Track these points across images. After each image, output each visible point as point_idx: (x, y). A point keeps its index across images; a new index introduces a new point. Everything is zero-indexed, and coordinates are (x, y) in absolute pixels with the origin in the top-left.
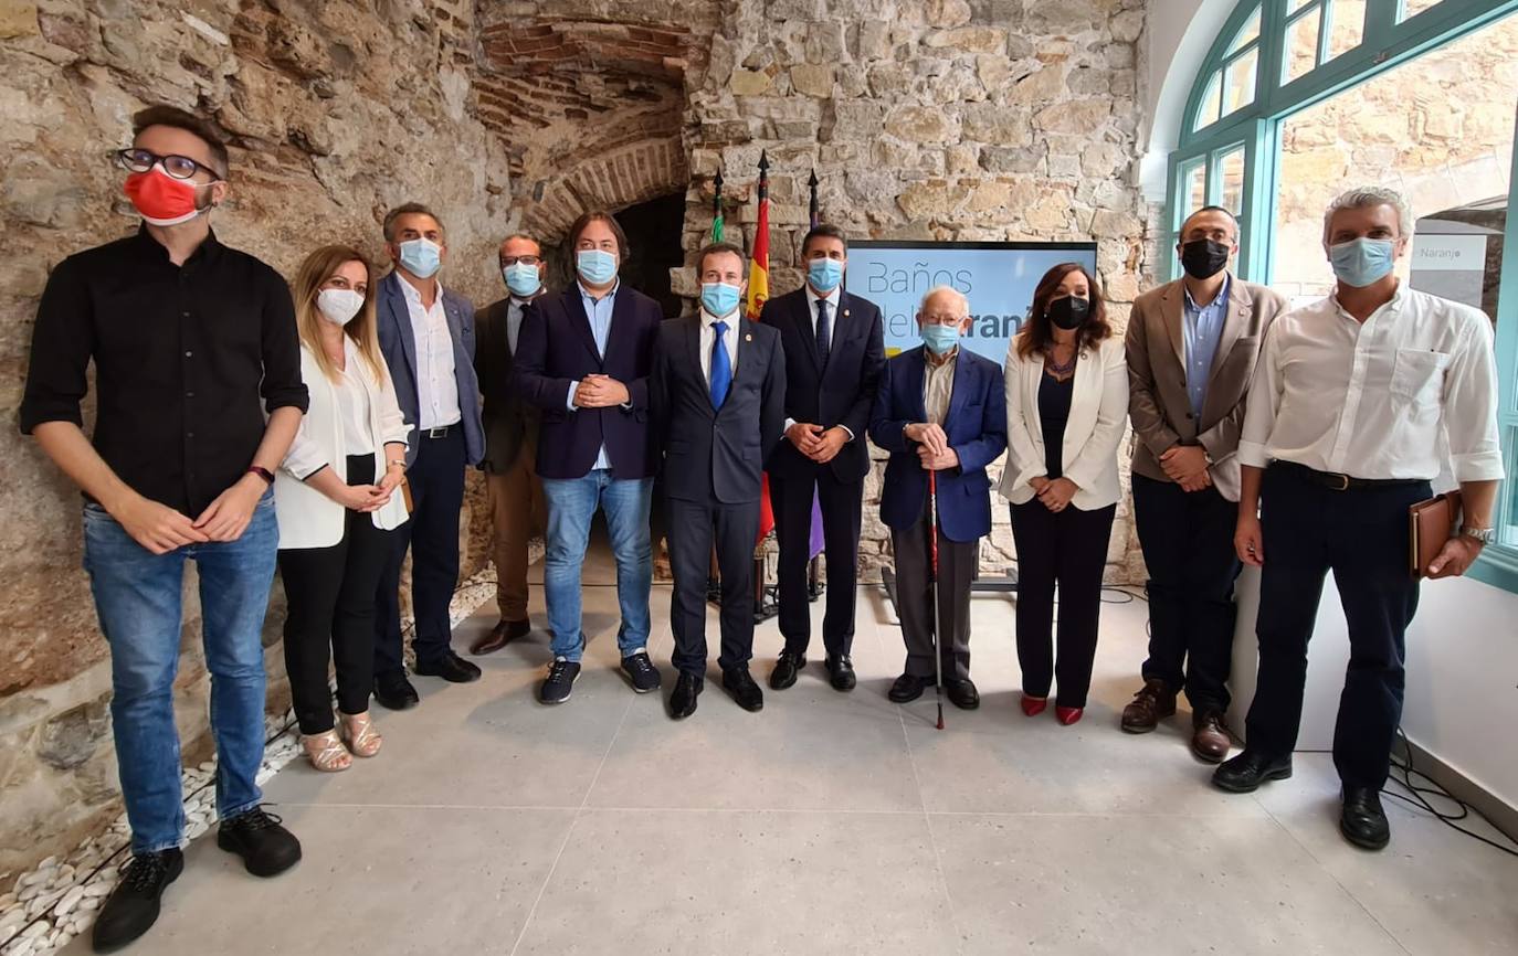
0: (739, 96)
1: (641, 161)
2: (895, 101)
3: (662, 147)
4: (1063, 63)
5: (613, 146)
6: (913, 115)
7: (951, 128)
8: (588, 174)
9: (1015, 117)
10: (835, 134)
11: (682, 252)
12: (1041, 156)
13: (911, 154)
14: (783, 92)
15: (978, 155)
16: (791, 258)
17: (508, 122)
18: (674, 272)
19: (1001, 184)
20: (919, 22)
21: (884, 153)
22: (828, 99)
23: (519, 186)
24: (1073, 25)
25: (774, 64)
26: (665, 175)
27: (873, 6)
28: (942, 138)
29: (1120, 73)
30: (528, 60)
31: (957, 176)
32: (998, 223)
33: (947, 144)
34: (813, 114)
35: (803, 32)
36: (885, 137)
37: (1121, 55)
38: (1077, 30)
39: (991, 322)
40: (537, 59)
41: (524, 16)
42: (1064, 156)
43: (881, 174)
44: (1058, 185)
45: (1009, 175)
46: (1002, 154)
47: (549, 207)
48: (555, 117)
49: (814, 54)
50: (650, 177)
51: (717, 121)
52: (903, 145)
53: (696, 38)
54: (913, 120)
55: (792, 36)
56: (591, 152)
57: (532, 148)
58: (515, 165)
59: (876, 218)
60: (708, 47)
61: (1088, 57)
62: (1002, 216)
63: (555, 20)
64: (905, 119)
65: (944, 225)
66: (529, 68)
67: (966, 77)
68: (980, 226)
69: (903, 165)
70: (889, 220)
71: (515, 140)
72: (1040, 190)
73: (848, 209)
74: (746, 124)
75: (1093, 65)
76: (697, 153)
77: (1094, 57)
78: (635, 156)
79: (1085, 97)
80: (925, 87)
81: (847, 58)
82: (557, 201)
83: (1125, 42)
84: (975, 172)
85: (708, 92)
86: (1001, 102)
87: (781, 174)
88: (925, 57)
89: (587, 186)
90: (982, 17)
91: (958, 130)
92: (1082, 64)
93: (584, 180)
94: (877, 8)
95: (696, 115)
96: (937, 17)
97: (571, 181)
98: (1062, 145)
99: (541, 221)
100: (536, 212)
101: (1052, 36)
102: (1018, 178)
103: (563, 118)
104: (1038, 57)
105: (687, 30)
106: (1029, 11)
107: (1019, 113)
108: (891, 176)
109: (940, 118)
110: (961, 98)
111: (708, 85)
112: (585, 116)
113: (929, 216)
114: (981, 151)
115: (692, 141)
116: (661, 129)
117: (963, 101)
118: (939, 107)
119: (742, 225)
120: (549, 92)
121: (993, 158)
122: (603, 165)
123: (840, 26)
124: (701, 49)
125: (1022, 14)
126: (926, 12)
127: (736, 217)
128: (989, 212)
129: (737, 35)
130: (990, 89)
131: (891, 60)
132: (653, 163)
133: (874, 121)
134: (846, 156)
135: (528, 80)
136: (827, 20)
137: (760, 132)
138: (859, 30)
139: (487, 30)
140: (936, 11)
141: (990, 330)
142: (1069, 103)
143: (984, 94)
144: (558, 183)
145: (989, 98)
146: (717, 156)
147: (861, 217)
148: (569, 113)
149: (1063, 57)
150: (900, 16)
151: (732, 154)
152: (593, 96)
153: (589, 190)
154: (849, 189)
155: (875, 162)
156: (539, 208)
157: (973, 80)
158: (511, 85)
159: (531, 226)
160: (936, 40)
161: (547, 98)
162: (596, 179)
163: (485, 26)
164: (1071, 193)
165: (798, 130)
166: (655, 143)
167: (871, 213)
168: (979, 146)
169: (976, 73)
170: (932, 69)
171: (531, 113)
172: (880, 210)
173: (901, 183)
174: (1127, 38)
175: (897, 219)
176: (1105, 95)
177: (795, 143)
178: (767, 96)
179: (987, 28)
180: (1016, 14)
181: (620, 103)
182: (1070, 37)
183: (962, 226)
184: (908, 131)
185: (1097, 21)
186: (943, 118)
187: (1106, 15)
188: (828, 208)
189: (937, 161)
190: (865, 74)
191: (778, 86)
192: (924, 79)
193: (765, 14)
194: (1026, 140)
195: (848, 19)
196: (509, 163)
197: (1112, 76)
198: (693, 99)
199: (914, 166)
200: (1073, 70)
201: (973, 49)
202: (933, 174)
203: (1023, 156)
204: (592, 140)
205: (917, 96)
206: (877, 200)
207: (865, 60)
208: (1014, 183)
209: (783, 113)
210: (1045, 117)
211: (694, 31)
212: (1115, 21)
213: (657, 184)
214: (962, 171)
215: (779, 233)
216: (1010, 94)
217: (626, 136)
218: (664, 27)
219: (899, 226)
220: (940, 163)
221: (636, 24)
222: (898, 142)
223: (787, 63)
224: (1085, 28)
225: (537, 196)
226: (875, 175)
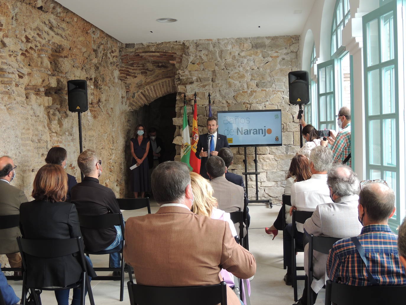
0: (190, 71)
1: (163, 85)
2: (232, 70)
3: (169, 81)
4: (278, 58)
5: (154, 81)
6: (237, 74)
7: (248, 77)
8: (148, 90)
9: (265, 73)
10: (216, 80)
11: (175, 113)
12: (273, 83)
13: (237, 84)
14: (202, 69)
15: (256, 84)
16: (205, 114)
17: (126, 78)
18: (174, 119)
19: (263, 92)
20: (238, 49)
21: (230, 85)
22: (214, 70)
23: (128, 95)
24: (280, 48)
25: (199, 62)
27: (225, 46)
28: (246, 80)
29: (294, 60)
30: (133, 62)
31: (250, 90)
32: (262, 102)
33: (247, 81)
34: (210, 75)
35: (207, 53)
36: (230, 80)
37: (293, 55)
39: (255, 131)
40: (135, 62)
41: (132, 52)
42: (280, 83)
43: (229, 90)
44: (278, 91)
45: (265, 89)
46: (262, 83)
47: (137, 100)
48: (139, 75)
49: (210, 59)
50: (165, 90)
51: (184, 78)
52: (235, 82)
53: (178, 55)
54: (237, 75)
55: (204, 54)
56: (148, 84)
57: (132, 83)
58: (127, 89)
59: (228, 102)
60: (181, 58)
61: (284, 57)
62: (263, 100)
63: (140, 53)
64: (235, 75)
65: (248, 103)
66: (133, 64)
67: (251, 63)
68: (257, 103)
69: (235, 88)
70: (232, 102)
71: (128, 82)
72: (273, 93)
73: (221, 100)
74: (192, 78)
75: (286, 58)
76: (179, 87)
77: (286, 56)
78: (161, 84)
79: (284, 67)
80: (240, 66)
81: (219, 59)
82: (139, 98)
84: (256, 89)
85: (182, 70)
86: (261, 69)
87: (202, 91)
88: (240, 59)
89: (147, 93)
90: (255, 47)
91: (250, 77)
92: (283, 58)
93: (147, 92)
94: (226, 46)
95: (178, 76)
96: (242, 48)
97: (143, 92)
98: (279, 80)
99: (134, 104)
100: (133, 101)
101: (274, 51)
102: (267, 90)
103: (141, 75)
104: (271, 57)
105: (176, 53)
106: (267, 45)
107: (266, 72)
108: (232, 91)
109: (245, 74)
110: (250, 69)
111: (182, 68)
112: (146, 73)
113: (243, 101)
114: (257, 83)
115: (178, 82)
116: (168, 75)
117: (251, 70)
118: (244, 72)
119: (192, 105)
120: (137, 68)
121: (260, 85)
122: (152, 87)
123: (216, 52)
124: (180, 58)
125: (266, 46)
126: (240, 47)
127: (190, 103)
128: (260, 99)
129: (189, 55)
130: (258, 66)
131: (231, 59)
132: (166, 86)
133: (226, 76)
134: (220, 86)
135: (132, 66)
136: (213, 50)
137: (196, 80)
138: (221, 52)
139: (122, 56)
140: (242, 46)
141: (255, 133)
142: (280, 69)
143: (256, 68)
144: (139, 93)
145: (258, 68)
146: (184, 87)
147: (224, 102)
148: (142, 73)
150: (233, 48)
151: (189, 87)
152: (149, 68)
153: (148, 95)
154: (221, 95)
155: (228, 87)
156: (134, 100)
157: (253, 64)
158: (127, 68)
159: (131, 106)
160: (243, 54)
161: (136, 70)
162: (150, 91)
163: (122, 55)
164: (282, 93)
165: (206, 79)
166: (167, 80)
167: (227, 101)
168: (256, 81)
169: (254, 62)
170: (242, 62)
171: (132, 75)
172: (230, 100)
173: (235, 92)
174: (295, 51)
175: (234, 102)
176: (290, 66)
177: (206, 83)
178: (197, 71)
179: (256, 50)
180: (264, 46)
181: (157, 69)
182: (279, 51)
183: (252, 104)
184: (236, 78)
185: (286, 47)
186: (246, 75)
187: (289, 45)
188: (215, 100)
189: (245, 86)
190: (224, 64)
191: (200, 68)
192: (240, 64)
193: (196, 49)
194: (269, 79)
195: (219, 49)
197: (291, 61)
198: (177, 72)
199: (238, 88)
200: (280, 60)
201: (252, 56)
202: (243, 89)
203: (268, 84)
204: (148, 80)
205: (238, 69)
206: (229, 97)
207: (224, 60)
208: (266, 91)
209: (202, 75)
210: (273, 73)
211: (177, 54)
212: (291, 46)
213: (167, 92)
214: (252, 88)
215: (202, 108)
216: (264, 67)
217: (158, 78)
218: (169, 53)
219: (235, 104)
220: (246, 86)
221: (162, 52)
222: (233, 81)
223: (203, 62)
224: (283, 49)
225: (133, 97)
226: (228, 90)
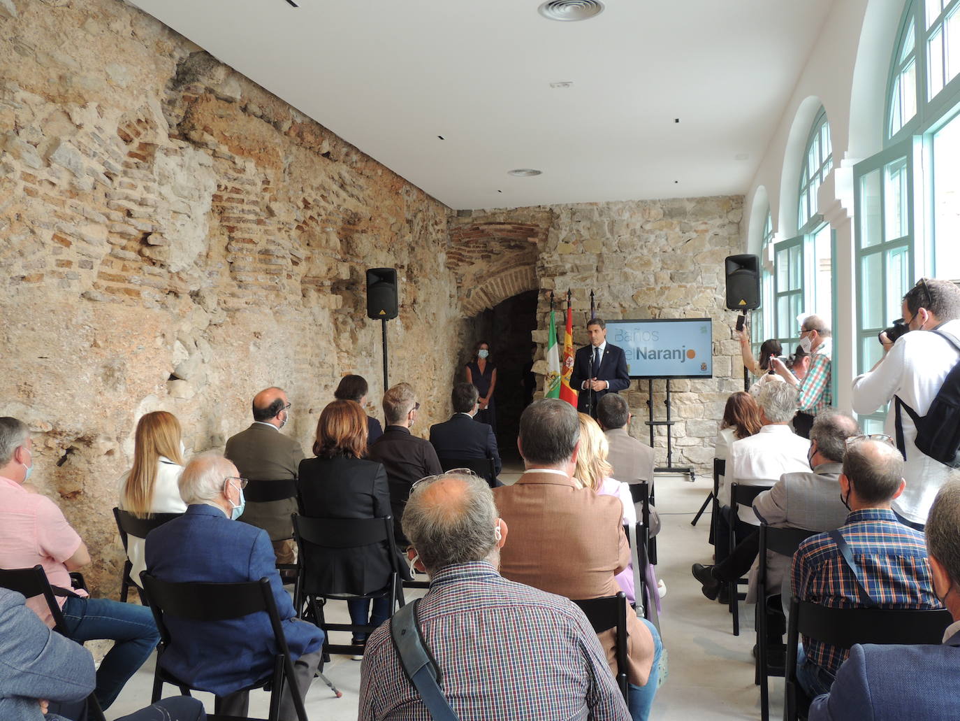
0: (562, 254)
1: (516, 277)
2: (630, 254)
3: (526, 270)
4: (706, 234)
5: (503, 271)
6: (638, 260)
7: (656, 264)
8: (492, 285)
9: (685, 258)
10: (604, 269)
11: (537, 322)
12: (698, 275)
13: (638, 276)
14: (580, 252)
15: (669, 275)
17: (458, 265)
18: (534, 333)
19: (681, 288)
20: (640, 218)
21: (626, 277)
22: (601, 253)
23: (461, 292)
24: (710, 217)
25: (576, 240)
26: (528, 285)
27: (619, 213)
28: (652, 268)
29: (733, 237)
30: (467, 240)
31: (660, 285)
32: (680, 306)
33: (655, 271)
34: (594, 261)
35: (589, 226)
36: (627, 269)
37: (733, 229)
38: (712, 219)
39: (667, 353)
40: (471, 239)
41: (468, 223)
42: (710, 275)
43: (625, 286)
44: (707, 288)
45: (684, 284)
46: (680, 275)
47: (474, 301)
48: (477, 260)
49: (594, 235)
50: (520, 284)
51: (551, 265)
52: (634, 272)
53: (542, 229)
54: (639, 262)
55: (584, 227)
56: (492, 274)
57: (466, 274)
58: (459, 283)
59: (624, 305)
60: (547, 233)
61: (717, 230)
62: (682, 302)
63: (481, 224)
64: (635, 261)
65: (655, 308)
66: (468, 242)
67: (662, 242)
68: (671, 307)
69: (635, 282)
70: (630, 306)
71: (460, 272)
72: (697, 291)
73: (611, 301)
74: (564, 266)
75: (721, 234)
76: (543, 280)
77: (720, 230)
78: (513, 275)
79: (717, 248)
80: (644, 247)
81: (608, 235)
82: (477, 298)
83: (734, 223)
84: (670, 284)
85: (547, 253)
86: (679, 252)
87: (580, 287)
88: (643, 234)
89: (491, 290)
90: (668, 215)
91: (660, 265)
92: (715, 233)
93: (490, 288)
95: (542, 263)
96: (647, 217)
97: (484, 288)
98: (708, 270)
99: (469, 306)
100: (467, 303)
101: (701, 222)
102: (688, 285)
103: (480, 260)
104: (695, 231)
105: (538, 226)
106: (689, 212)
107: (687, 257)
108: (630, 287)
110: (660, 251)
111: (547, 250)
112: (490, 257)
113: (648, 304)
114: (671, 274)
115: (541, 273)
116: (526, 261)
117: (662, 252)
118: (650, 255)
119: (563, 310)
120: (475, 249)
121: (676, 277)
122: (499, 280)
123: (605, 223)
124: (544, 234)
125: (686, 213)
126: (643, 215)
127: (561, 306)
128: (675, 301)
129: (559, 228)
130: (673, 246)
131: (628, 236)
132: (522, 278)
133: (620, 263)
134: (609, 278)
135: (467, 246)
136: (599, 220)
137: (570, 270)
138: (613, 224)
139: (452, 230)
140: (647, 214)
141: (667, 356)
142: (710, 251)
143: (671, 249)
144: (478, 289)
145: (673, 250)
146: (552, 280)
147: (617, 305)
148: (483, 257)
149: (706, 231)
150: (631, 217)
151: (558, 280)
152: (494, 249)
153: (492, 292)
154: (611, 293)
155: (622, 281)
156: (469, 301)
157: (665, 242)
158: (459, 249)
159: (465, 310)
160: (648, 227)
161: (474, 252)
162: (495, 286)
163: (451, 228)
164: (714, 291)
165: (587, 268)
166: (522, 268)
167: (621, 303)
168: (669, 272)
169: (667, 239)
170: (646, 239)
171: (467, 260)
172: (625, 302)
173: (635, 290)
174: (736, 221)
175: (633, 305)
176: (727, 247)
177: (586, 274)
178: (573, 254)
179: (670, 220)
180: (683, 213)
181: (506, 251)
182: (709, 222)
183: (663, 308)
184: (637, 267)
185: (721, 214)
186: (652, 260)
187: (725, 211)
188: (602, 302)
189: (650, 279)
190: (616, 242)
191: (578, 249)
192: (643, 243)
193: (571, 219)
194: (692, 268)
195: (608, 219)
196: (457, 283)
197: (729, 238)
198: (541, 256)
199: (640, 282)
200: (711, 236)
201: (664, 230)
202: (648, 285)
203: (690, 275)
204: (493, 269)
205: (640, 251)
206: (624, 298)
207: (616, 236)
208: (686, 288)
209: (581, 261)
210: (699, 257)
211: (541, 226)
212: (729, 214)
213: (524, 288)
214: (662, 283)
215: (580, 314)
216: (682, 248)
217: (509, 265)
218: (527, 225)
219: (635, 309)
220: (652, 280)
221: (515, 224)
222: (632, 271)
223: (582, 239)
224: (716, 218)
225: (468, 296)
226: (622, 286)
